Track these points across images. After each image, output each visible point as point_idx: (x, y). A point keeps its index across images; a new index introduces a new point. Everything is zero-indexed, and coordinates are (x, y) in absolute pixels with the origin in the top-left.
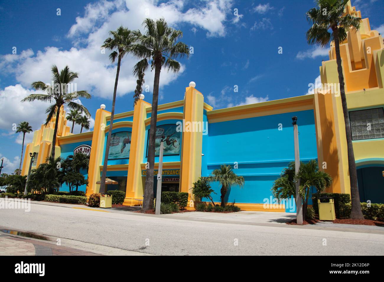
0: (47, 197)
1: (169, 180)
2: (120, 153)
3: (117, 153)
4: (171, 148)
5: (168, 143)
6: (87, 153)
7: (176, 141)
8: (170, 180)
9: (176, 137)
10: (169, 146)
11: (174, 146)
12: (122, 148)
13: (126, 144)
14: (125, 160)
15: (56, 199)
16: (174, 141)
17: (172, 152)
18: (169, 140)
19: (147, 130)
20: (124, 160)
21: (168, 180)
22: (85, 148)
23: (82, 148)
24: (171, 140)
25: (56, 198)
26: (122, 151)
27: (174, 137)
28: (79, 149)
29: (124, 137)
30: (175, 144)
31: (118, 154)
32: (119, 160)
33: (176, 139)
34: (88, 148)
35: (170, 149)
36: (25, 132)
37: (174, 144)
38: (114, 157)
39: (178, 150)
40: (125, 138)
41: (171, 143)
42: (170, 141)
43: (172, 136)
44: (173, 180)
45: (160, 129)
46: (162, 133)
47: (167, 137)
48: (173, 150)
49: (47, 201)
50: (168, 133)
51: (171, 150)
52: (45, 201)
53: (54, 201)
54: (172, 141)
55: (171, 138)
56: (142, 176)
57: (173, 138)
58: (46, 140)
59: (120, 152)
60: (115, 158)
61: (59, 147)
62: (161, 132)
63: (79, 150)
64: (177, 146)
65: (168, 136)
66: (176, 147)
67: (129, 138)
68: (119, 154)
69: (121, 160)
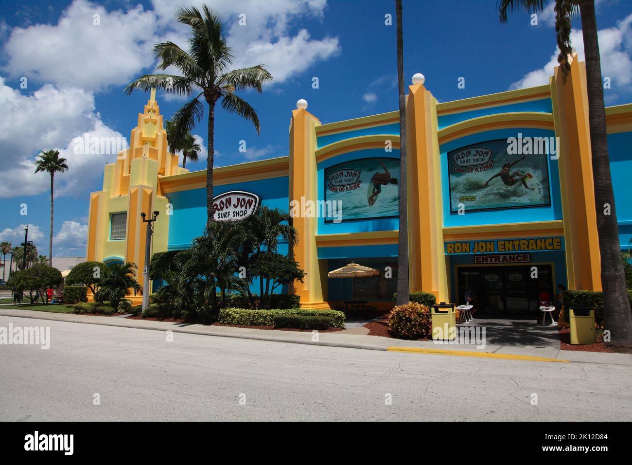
0: (229, 315)
1: (489, 259)
2: (365, 206)
3: (359, 205)
4: (519, 191)
5: (508, 179)
6: (246, 208)
7: (531, 177)
8: (493, 259)
9: (529, 166)
10: (511, 188)
11: (526, 187)
12: (372, 194)
13: (382, 186)
14: (388, 220)
15: (261, 320)
16: (526, 177)
17: (524, 200)
18: (511, 174)
19: (446, 154)
20: (384, 221)
21: (489, 262)
22: (238, 199)
23: (230, 198)
24: (517, 174)
25: (260, 316)
26: (371, 201)
27: (522, 166)
28: (224, 200)
29: (371, 170)
30: (528, 182)
31: (360, 207)
32: (370, 222)
33: (530, 171)
34: (247, 198)
35: (514, 194)
36: (52, 170)
37: (526, 182)
38: (350, 215)
39: (540, 196)
40: (374, 172)
41: (516, 181)
42: (513, 176)
43: (515, 165)
44: (501, 259)
45: (479, 150)
46: (486, 159)
47: (503, 168)
48: (525, 196)
49: (229, 324)
50: (504, 159)
51: (519, 196)
52: (223, 324)
53: (253, 323)
54: (520, 176)
55: (512, 171)
56: (445, 256)
57: (521, 169)
58: (140, 183)
59: (366, 202)
60: (352, 217)
61: (164, 198)
62: (481, 157)
63: (222, 202)
64: (536, 187)
65: (505, 166)
66: (533, 189)
67: (386, 171)
68: (364, 208)
69: (375, 221)
